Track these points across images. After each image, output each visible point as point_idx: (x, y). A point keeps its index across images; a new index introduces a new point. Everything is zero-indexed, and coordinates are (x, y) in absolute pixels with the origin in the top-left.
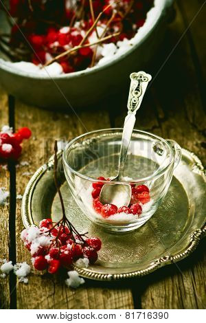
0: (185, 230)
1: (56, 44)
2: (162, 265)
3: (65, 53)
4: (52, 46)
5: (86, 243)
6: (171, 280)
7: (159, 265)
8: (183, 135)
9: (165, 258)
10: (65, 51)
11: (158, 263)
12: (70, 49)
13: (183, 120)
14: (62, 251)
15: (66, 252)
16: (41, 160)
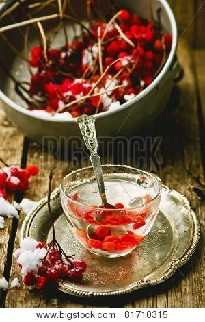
0: (166, 260)
1: (69, 93)
2: (139, 287)
3: (75, 102)
4: (65, 95)
5: (73, 265)
6: (146, 301)
7: (137, 287)
8: (178, 180)
9: (142, 282)
10: (75, 99)
11: (136, 285)
12: (80, 98)
13: (180, 168)
14: (49, 269)
15: (53, 271)
16: (45, 193)
